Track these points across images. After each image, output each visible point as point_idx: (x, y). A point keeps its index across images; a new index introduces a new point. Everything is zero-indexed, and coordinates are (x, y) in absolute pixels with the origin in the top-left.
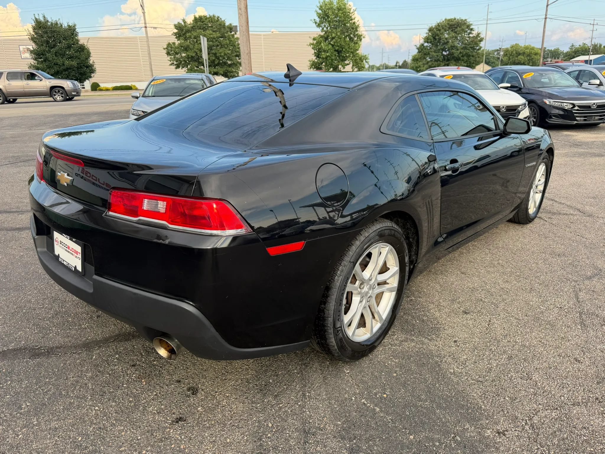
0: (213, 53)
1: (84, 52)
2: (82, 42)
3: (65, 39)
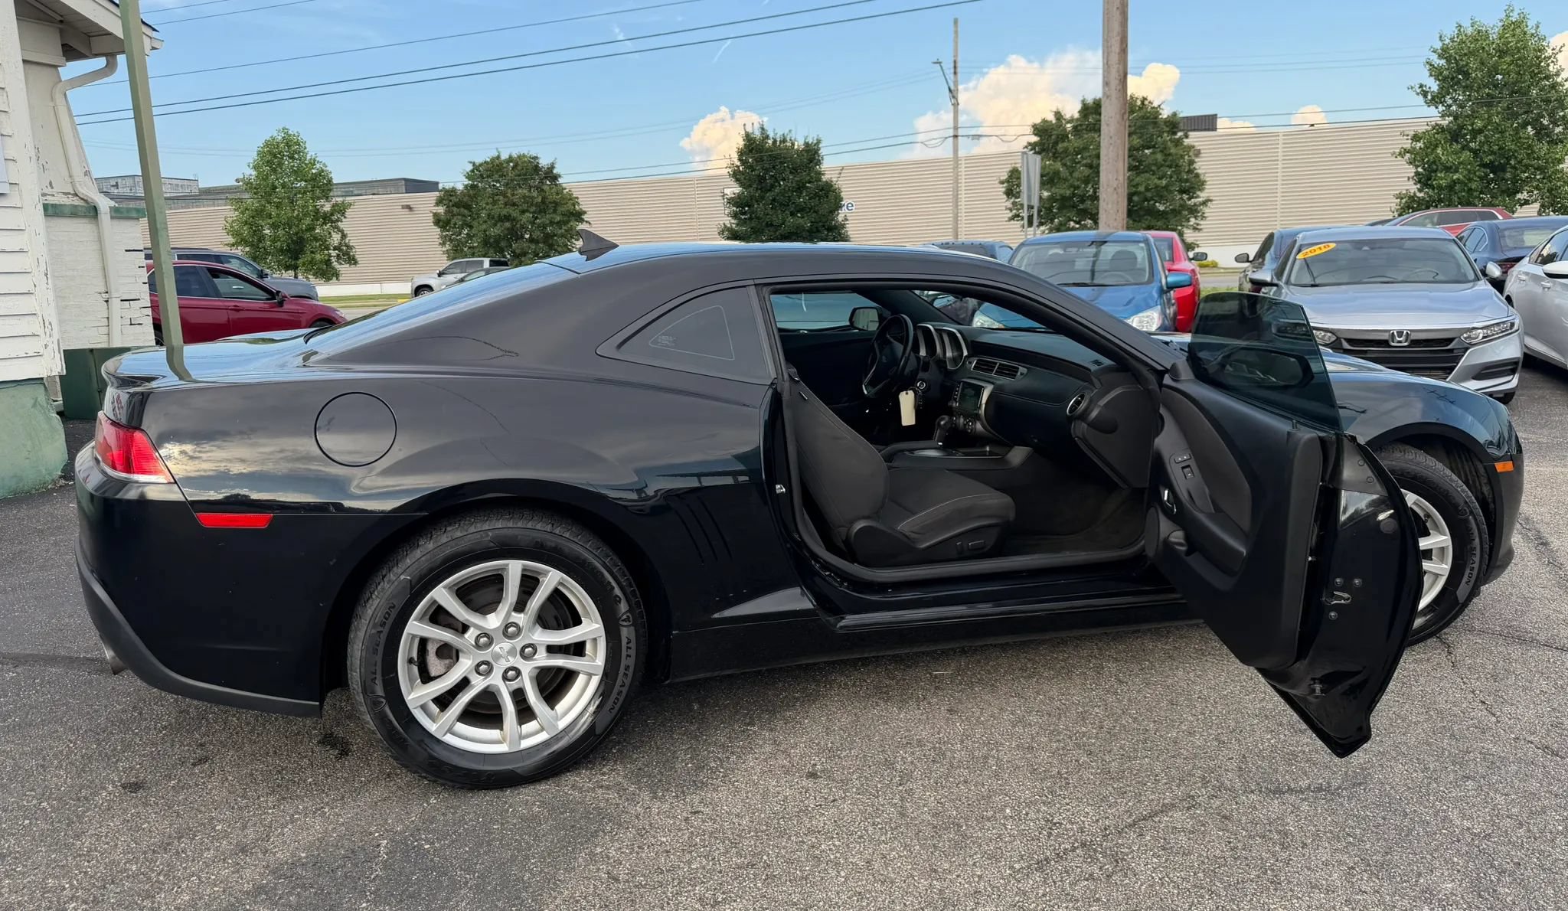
1: (827, 197)
2: (829, 176)
3: (794, 170)
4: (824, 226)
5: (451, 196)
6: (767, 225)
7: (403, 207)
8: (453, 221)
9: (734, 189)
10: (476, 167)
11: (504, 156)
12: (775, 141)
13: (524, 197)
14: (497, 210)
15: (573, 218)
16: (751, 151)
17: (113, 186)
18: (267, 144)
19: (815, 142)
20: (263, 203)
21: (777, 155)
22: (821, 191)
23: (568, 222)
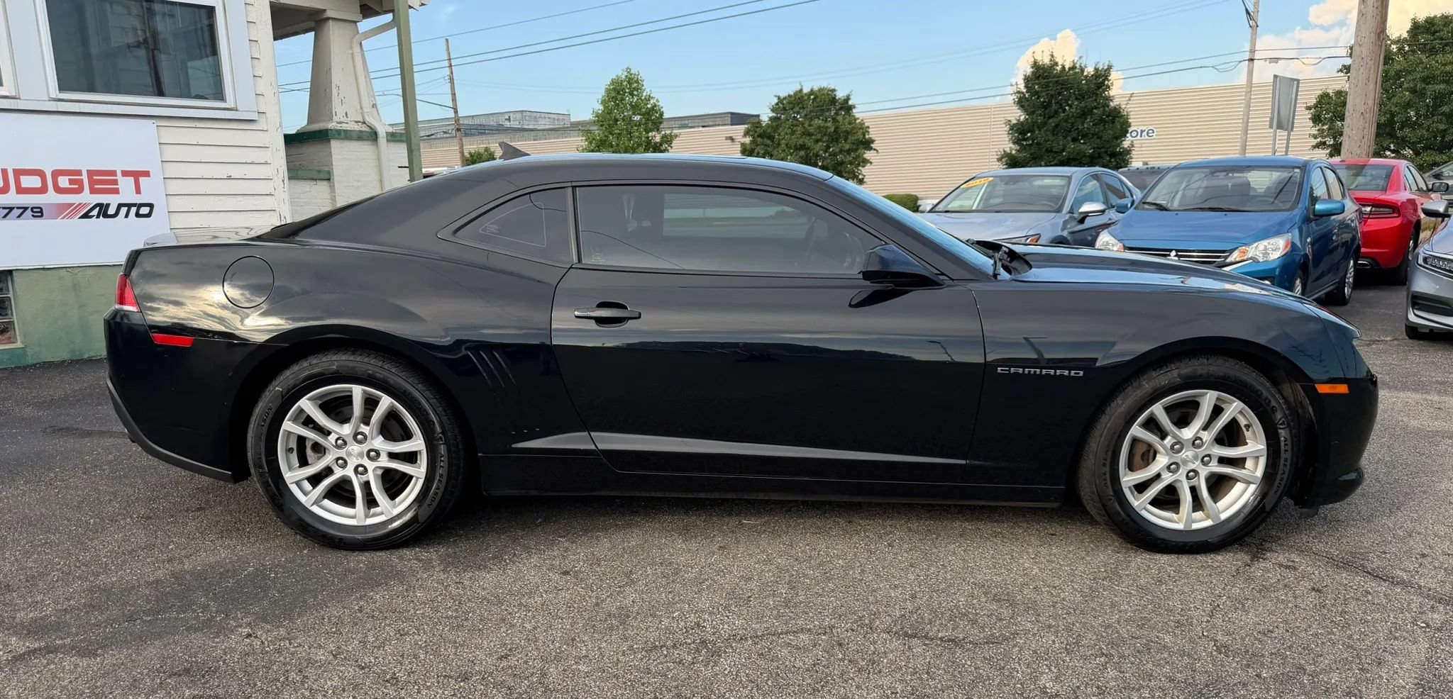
0: (1443, 114)
1: (1116, 122)
2: (1118, 103)
3: (1081, 97)
4: (1106, 152)
5: (757, 127)
6: (1047, 151)
7: (727, 138)
8: (756, 151)
9: (1018, 115)
10: (780, 100)
11: (806, 90)
12: (1063, 67)
13: (819, 127)
14: (794, 140)
15: (861, 146)
16: (1037, 78)
17: (506, 119)
18: (613, 82)
19: (1106, 68)
20: (606, 134)
21: (1064, 81)
22: (1107, 117)
23: (856, 150)
